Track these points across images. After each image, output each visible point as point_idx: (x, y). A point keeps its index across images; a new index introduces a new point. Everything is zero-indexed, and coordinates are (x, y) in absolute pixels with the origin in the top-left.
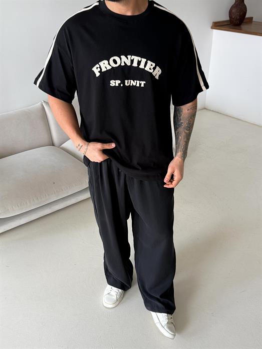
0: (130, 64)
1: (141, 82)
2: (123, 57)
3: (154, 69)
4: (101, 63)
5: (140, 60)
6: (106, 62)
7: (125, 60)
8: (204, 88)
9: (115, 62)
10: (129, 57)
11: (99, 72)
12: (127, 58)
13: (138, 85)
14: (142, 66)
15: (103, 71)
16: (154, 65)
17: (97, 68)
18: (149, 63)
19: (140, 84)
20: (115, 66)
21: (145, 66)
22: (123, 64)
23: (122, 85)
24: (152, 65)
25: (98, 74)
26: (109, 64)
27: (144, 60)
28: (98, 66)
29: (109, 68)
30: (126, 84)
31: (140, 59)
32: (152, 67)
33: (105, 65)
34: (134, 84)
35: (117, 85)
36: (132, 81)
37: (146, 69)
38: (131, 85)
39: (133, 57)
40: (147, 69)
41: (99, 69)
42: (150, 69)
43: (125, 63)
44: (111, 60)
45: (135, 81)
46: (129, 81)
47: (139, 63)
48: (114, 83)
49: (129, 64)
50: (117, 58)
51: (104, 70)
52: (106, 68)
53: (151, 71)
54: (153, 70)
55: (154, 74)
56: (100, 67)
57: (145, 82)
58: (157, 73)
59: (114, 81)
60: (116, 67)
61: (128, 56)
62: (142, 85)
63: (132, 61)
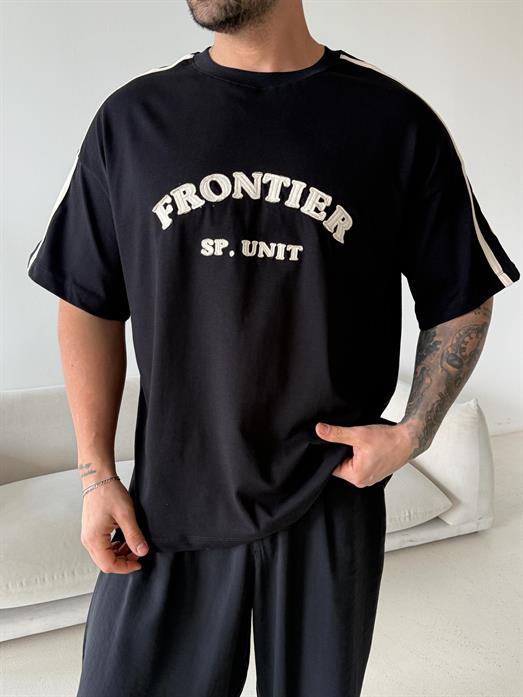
0: (258, 197)
1: (289, 248)
2: (239, 176)
3: (330, 211)
4: (177, 193)
5: (287, 184)
6: (190, 188)
7: (245, 185)
8: (504, 278)
9: (216, 188)
10: (257, 176)
11: (170, 215)
12: (252, 180)
13: (281, 256)
14: (292, 202)
15: (179, 213)
16: (329, 199)
17: (165, 206)
18: (315, 193)
19: (288, 254)
20: (215, 198)
21: (302, 202)
22: (238, 195)
23: (232, 253)
24: (321, 200)
25: (166, 222)
26: (198, 193)
27: (299, 186)
28: (167, 199)
29: (198, 203)
30: (245, 252)
31: (287, 181)
32: (323, 206)
33: (186, 198)
34: (270, 254)
35: (219, 253)
36: (263, 245)
37: (304, 210)
38: (261, 255)
39: (268, 177)
40: (308, 209)
41: (170, 209)
42: (317, 210)
43: (243, 191)
44: (205, 184)
45: (273, 245)
46: (255, 243)
47: (285, 192)
48: (212, 247)
49: (255, 194)
50: (222, 179)
51: (183, 209)
52: (190, 205)
53: (321, 216)
54: (324, 214)
55: (329, 225)
56: (173, 203)
57: (301, 248)
58: (340, 223)
59: (211, 242)
60: (217, 203)
61: (253, 175)
62: (294, 257)
63: (265, 188)
